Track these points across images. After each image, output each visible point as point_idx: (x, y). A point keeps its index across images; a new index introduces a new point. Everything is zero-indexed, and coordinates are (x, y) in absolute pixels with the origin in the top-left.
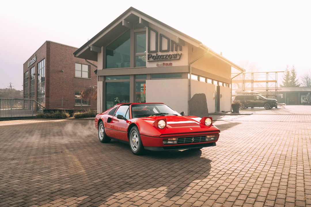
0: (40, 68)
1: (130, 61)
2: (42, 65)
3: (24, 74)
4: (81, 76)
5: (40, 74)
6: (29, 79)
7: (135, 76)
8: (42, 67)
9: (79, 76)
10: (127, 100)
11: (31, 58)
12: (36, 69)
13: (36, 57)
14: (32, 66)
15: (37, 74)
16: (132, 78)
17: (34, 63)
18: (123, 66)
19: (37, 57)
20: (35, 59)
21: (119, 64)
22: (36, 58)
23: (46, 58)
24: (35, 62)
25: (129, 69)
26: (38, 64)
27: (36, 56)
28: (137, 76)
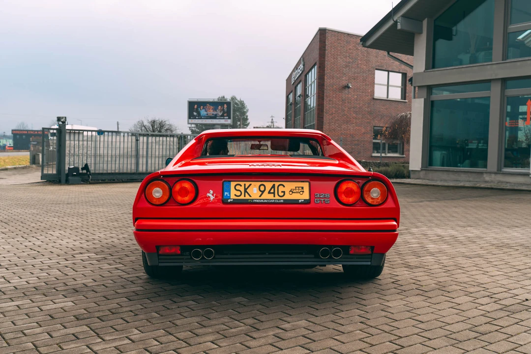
0: (310, 83)
1: (491, 49)
2: (313, 76)
3: (287, 97)
4: (386, 96)
5: (310, 95)
6: (293, 106)
7: (504, 81)
8: (313, 80)
9: (384, 96)
10: (482, 142)
11: (296, 68)
12: (304, 85)
13: (304, 63)
14: (299, 80)
15: (305, 95)
16: (496, 89)
17: (300, 75)
18: (474, 60)
19: (306, 63)
20: (302, 67)
21: (466, 57)
22: (304, 65)
23: (318, 63)
24: (302, 73)
25: (489, 67)
26: (306, 76)
27: (303, 60)
28: (509, 82)
